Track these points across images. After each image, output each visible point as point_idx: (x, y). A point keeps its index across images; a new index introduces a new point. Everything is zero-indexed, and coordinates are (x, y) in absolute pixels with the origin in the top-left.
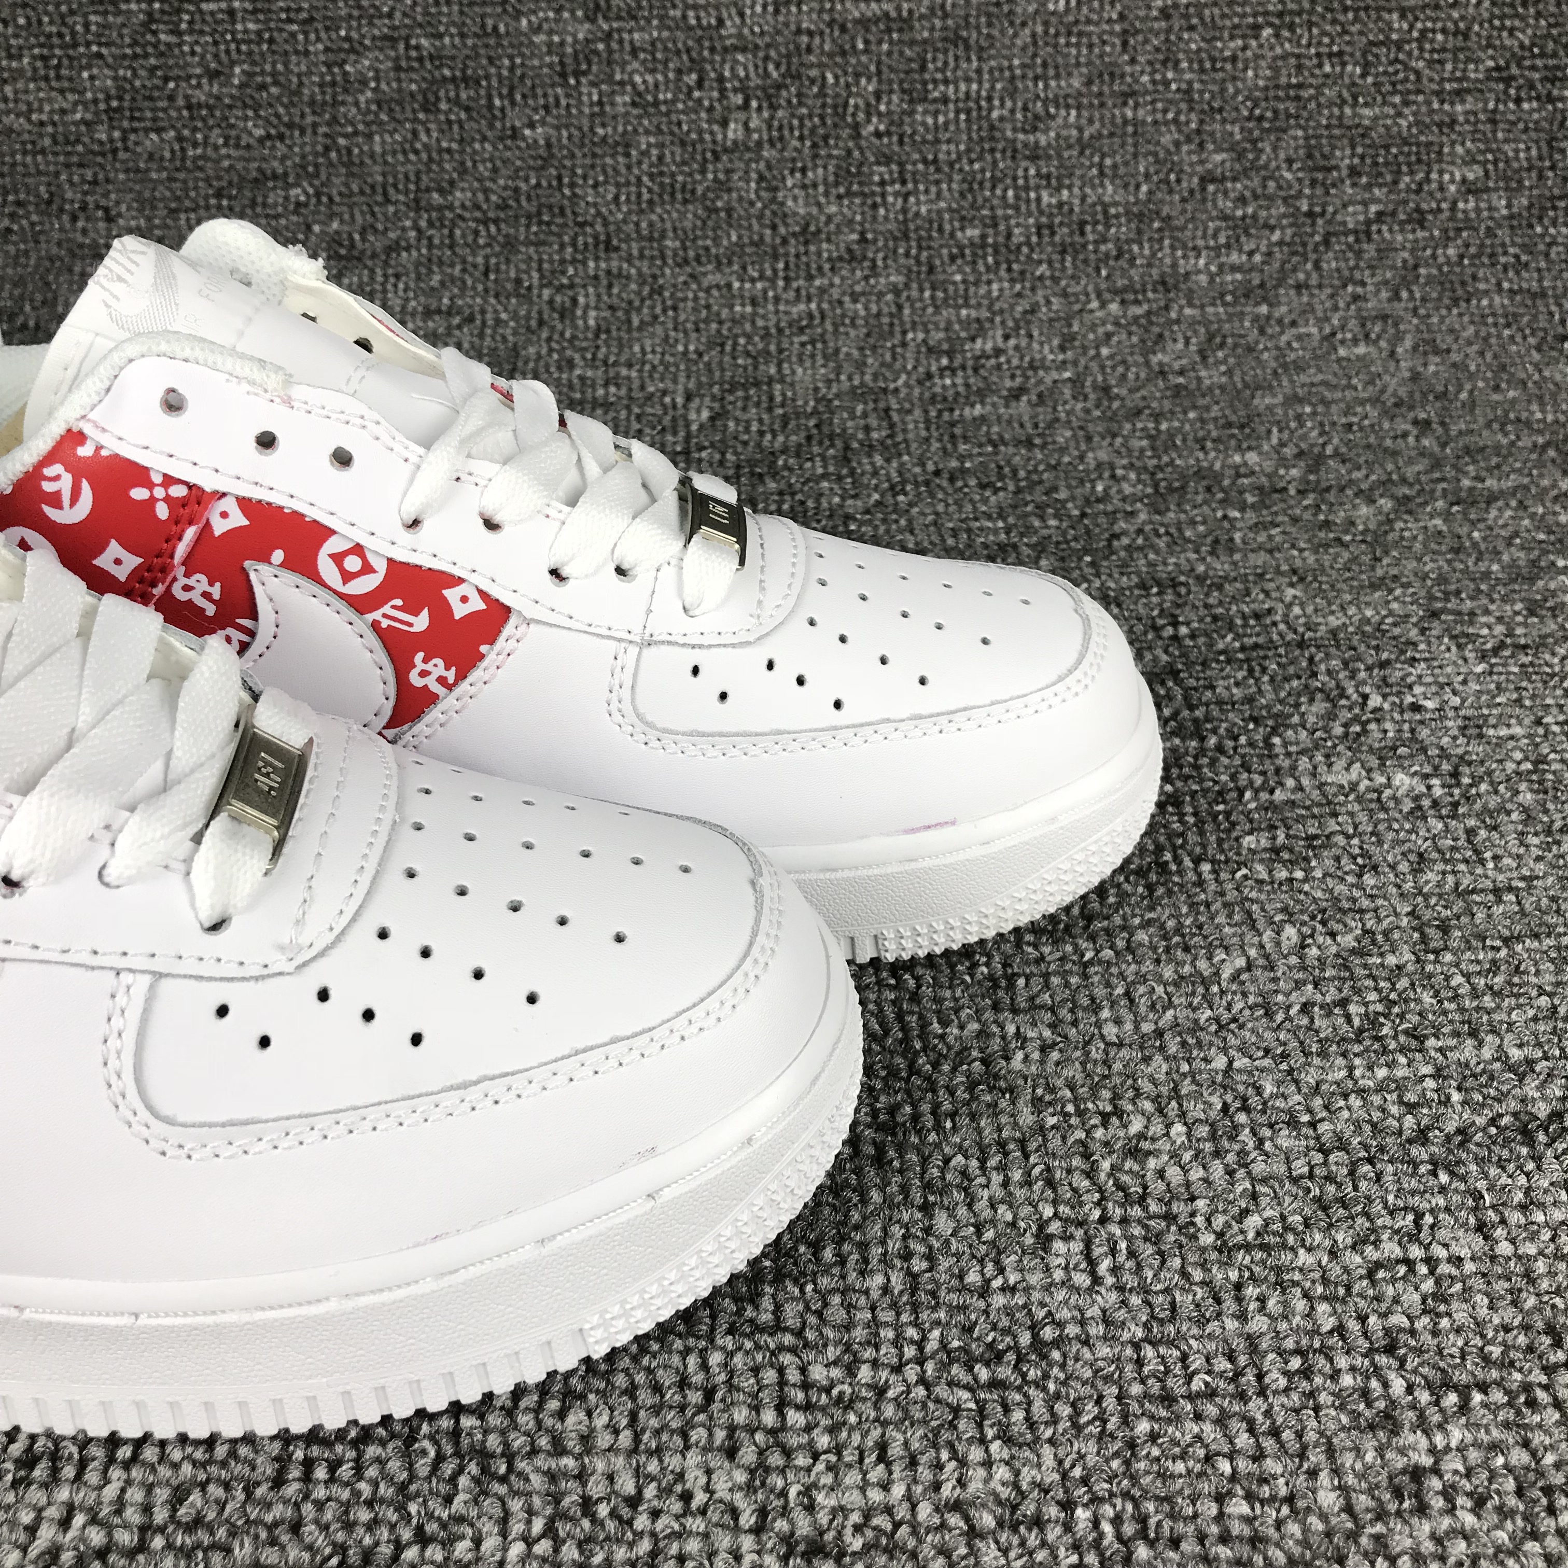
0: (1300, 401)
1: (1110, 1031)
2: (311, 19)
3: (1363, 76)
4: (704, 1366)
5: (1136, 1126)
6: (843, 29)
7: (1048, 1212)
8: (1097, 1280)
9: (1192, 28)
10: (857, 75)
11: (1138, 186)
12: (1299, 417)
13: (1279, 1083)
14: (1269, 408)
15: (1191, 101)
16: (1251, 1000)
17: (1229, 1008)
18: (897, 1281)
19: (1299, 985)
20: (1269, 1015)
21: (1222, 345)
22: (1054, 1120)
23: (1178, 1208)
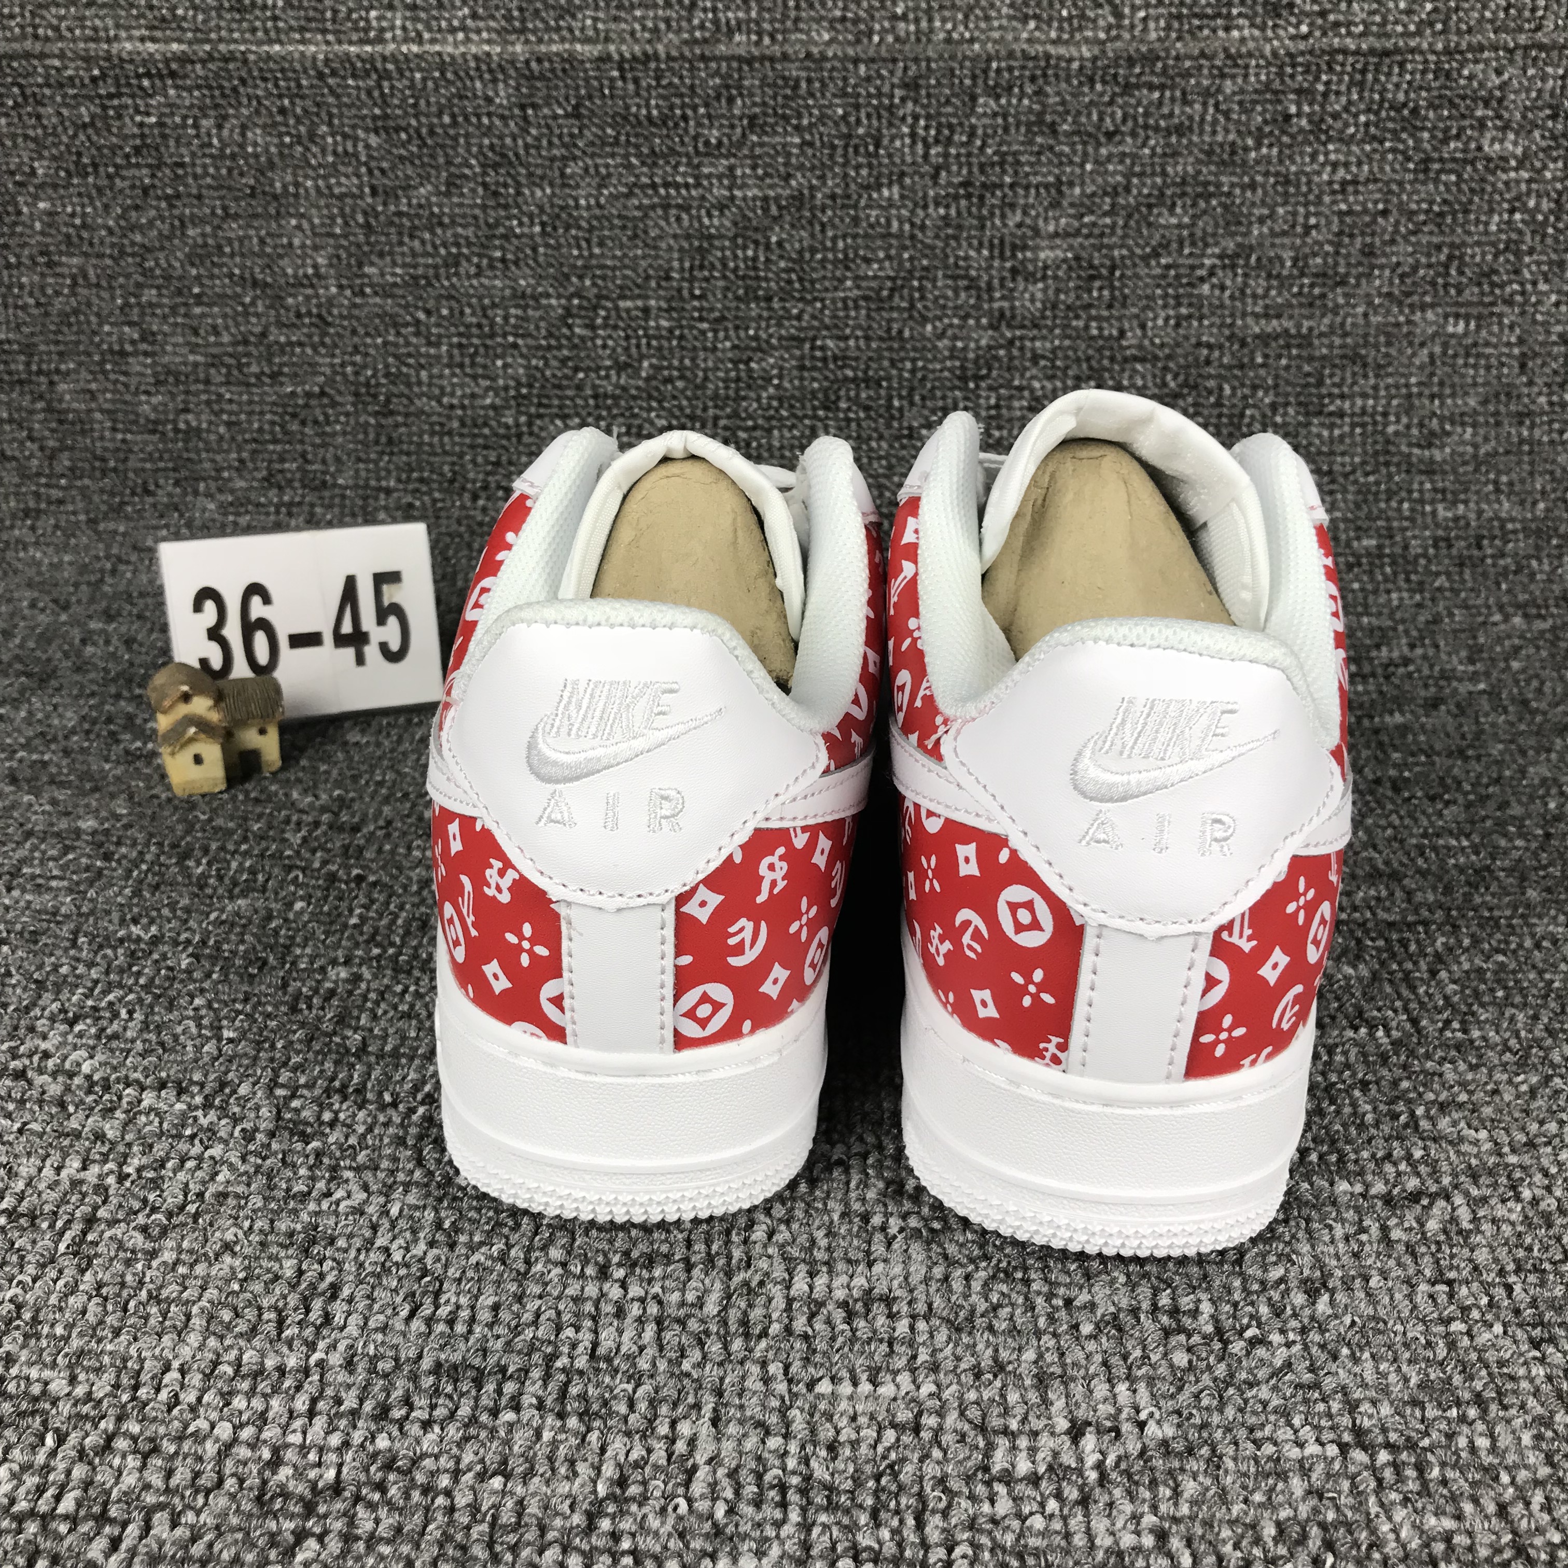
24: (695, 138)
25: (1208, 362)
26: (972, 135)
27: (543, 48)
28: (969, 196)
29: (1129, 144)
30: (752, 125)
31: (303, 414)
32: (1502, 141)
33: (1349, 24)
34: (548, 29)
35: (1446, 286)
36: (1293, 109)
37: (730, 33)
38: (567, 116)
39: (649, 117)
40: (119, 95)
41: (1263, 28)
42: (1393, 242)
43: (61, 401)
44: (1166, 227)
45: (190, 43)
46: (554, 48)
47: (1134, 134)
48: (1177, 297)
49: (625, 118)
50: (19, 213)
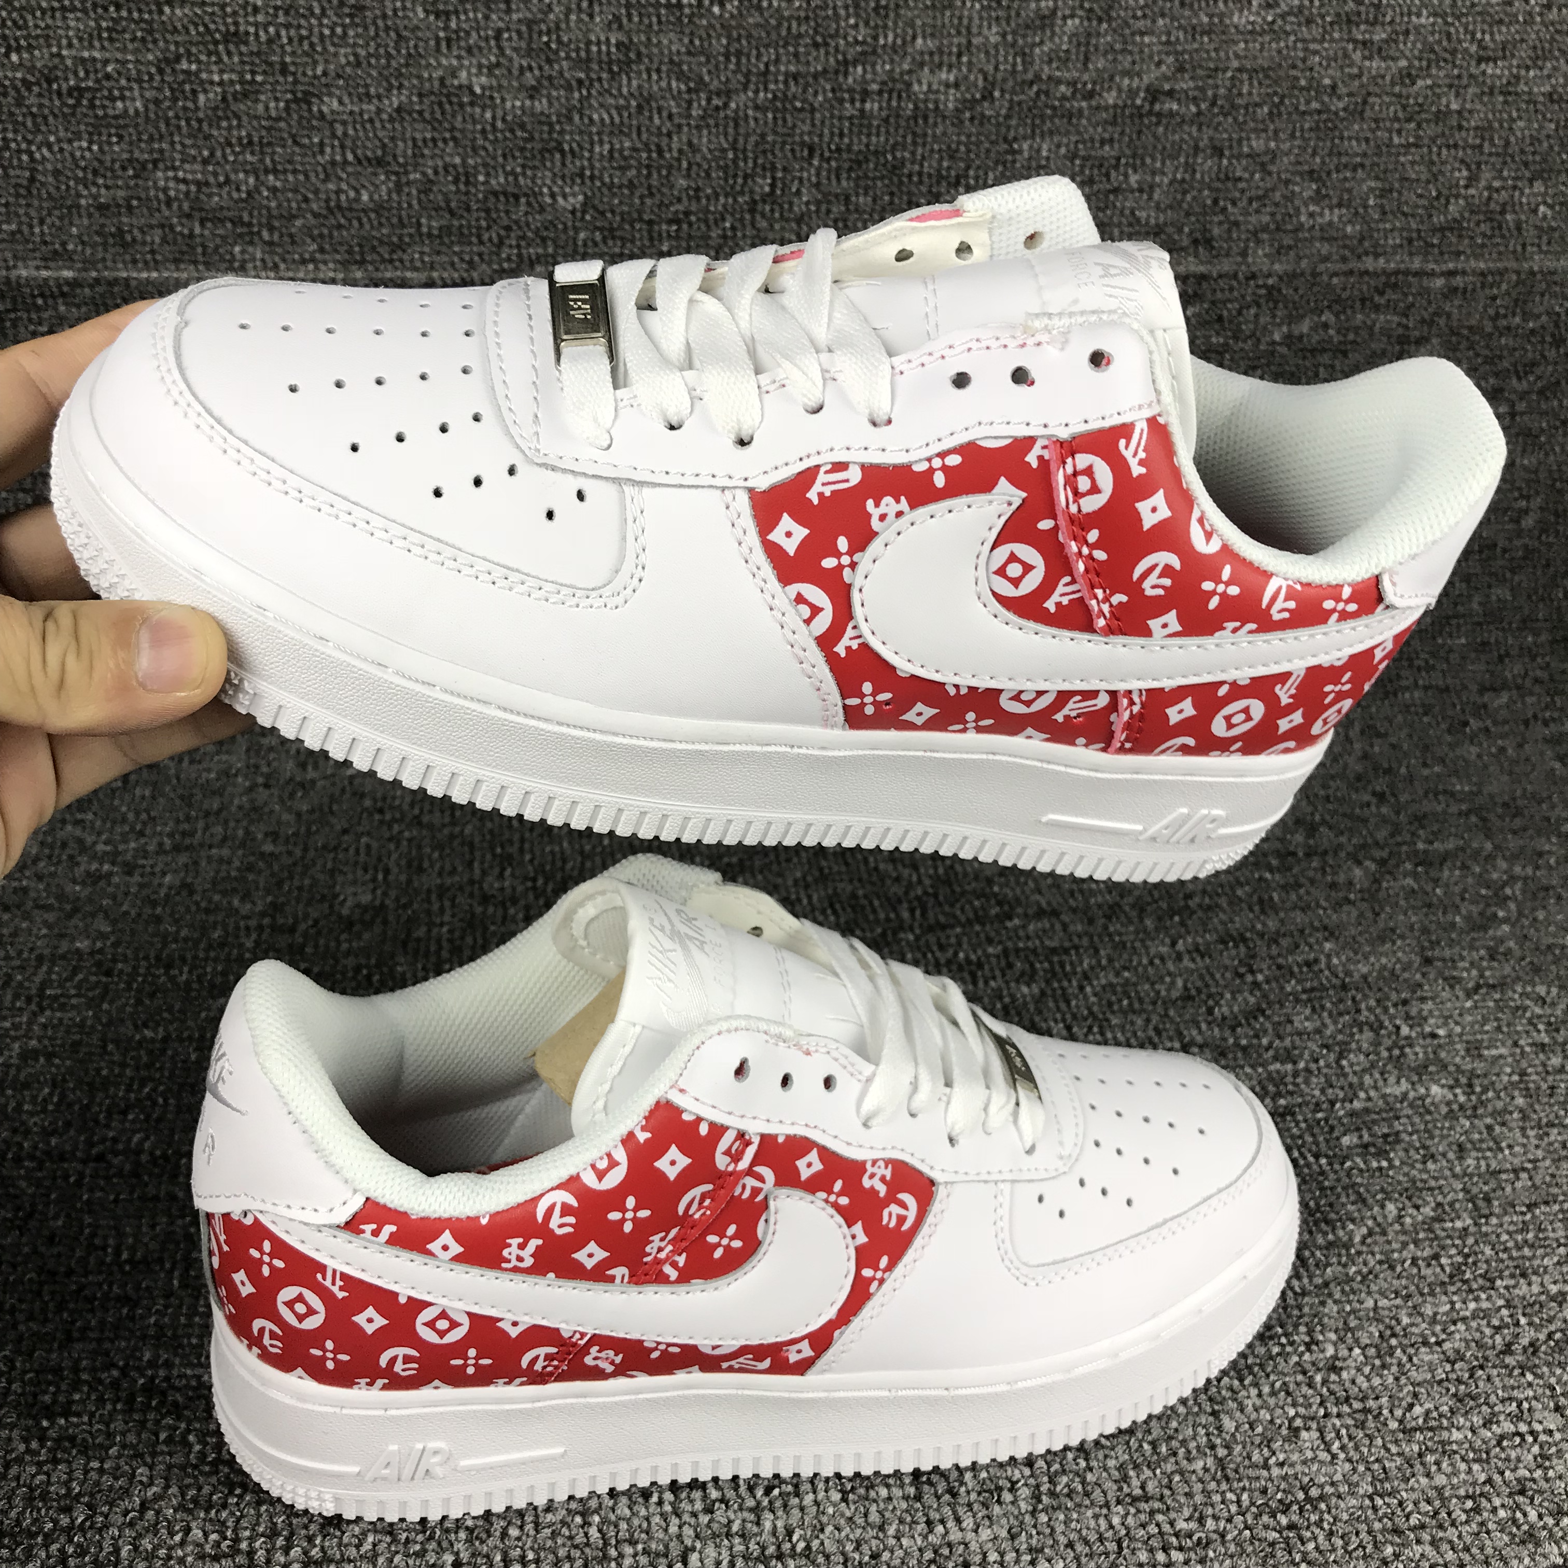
4: (1111, 1527)
5: (1330, 1351)
7: (1292, 1412)
8: (1334, 1456)
13: (1410, 1315)
16: (1378, 1257)
17: (1365, 1263)
18: (1210, 1462)
19: (1405, 1245)
20: (1392, 1268)
22: (1276, 1350)
23: (1371, 1403)
34: (383, 261)
40: (15, 310)
45: (79, 270)
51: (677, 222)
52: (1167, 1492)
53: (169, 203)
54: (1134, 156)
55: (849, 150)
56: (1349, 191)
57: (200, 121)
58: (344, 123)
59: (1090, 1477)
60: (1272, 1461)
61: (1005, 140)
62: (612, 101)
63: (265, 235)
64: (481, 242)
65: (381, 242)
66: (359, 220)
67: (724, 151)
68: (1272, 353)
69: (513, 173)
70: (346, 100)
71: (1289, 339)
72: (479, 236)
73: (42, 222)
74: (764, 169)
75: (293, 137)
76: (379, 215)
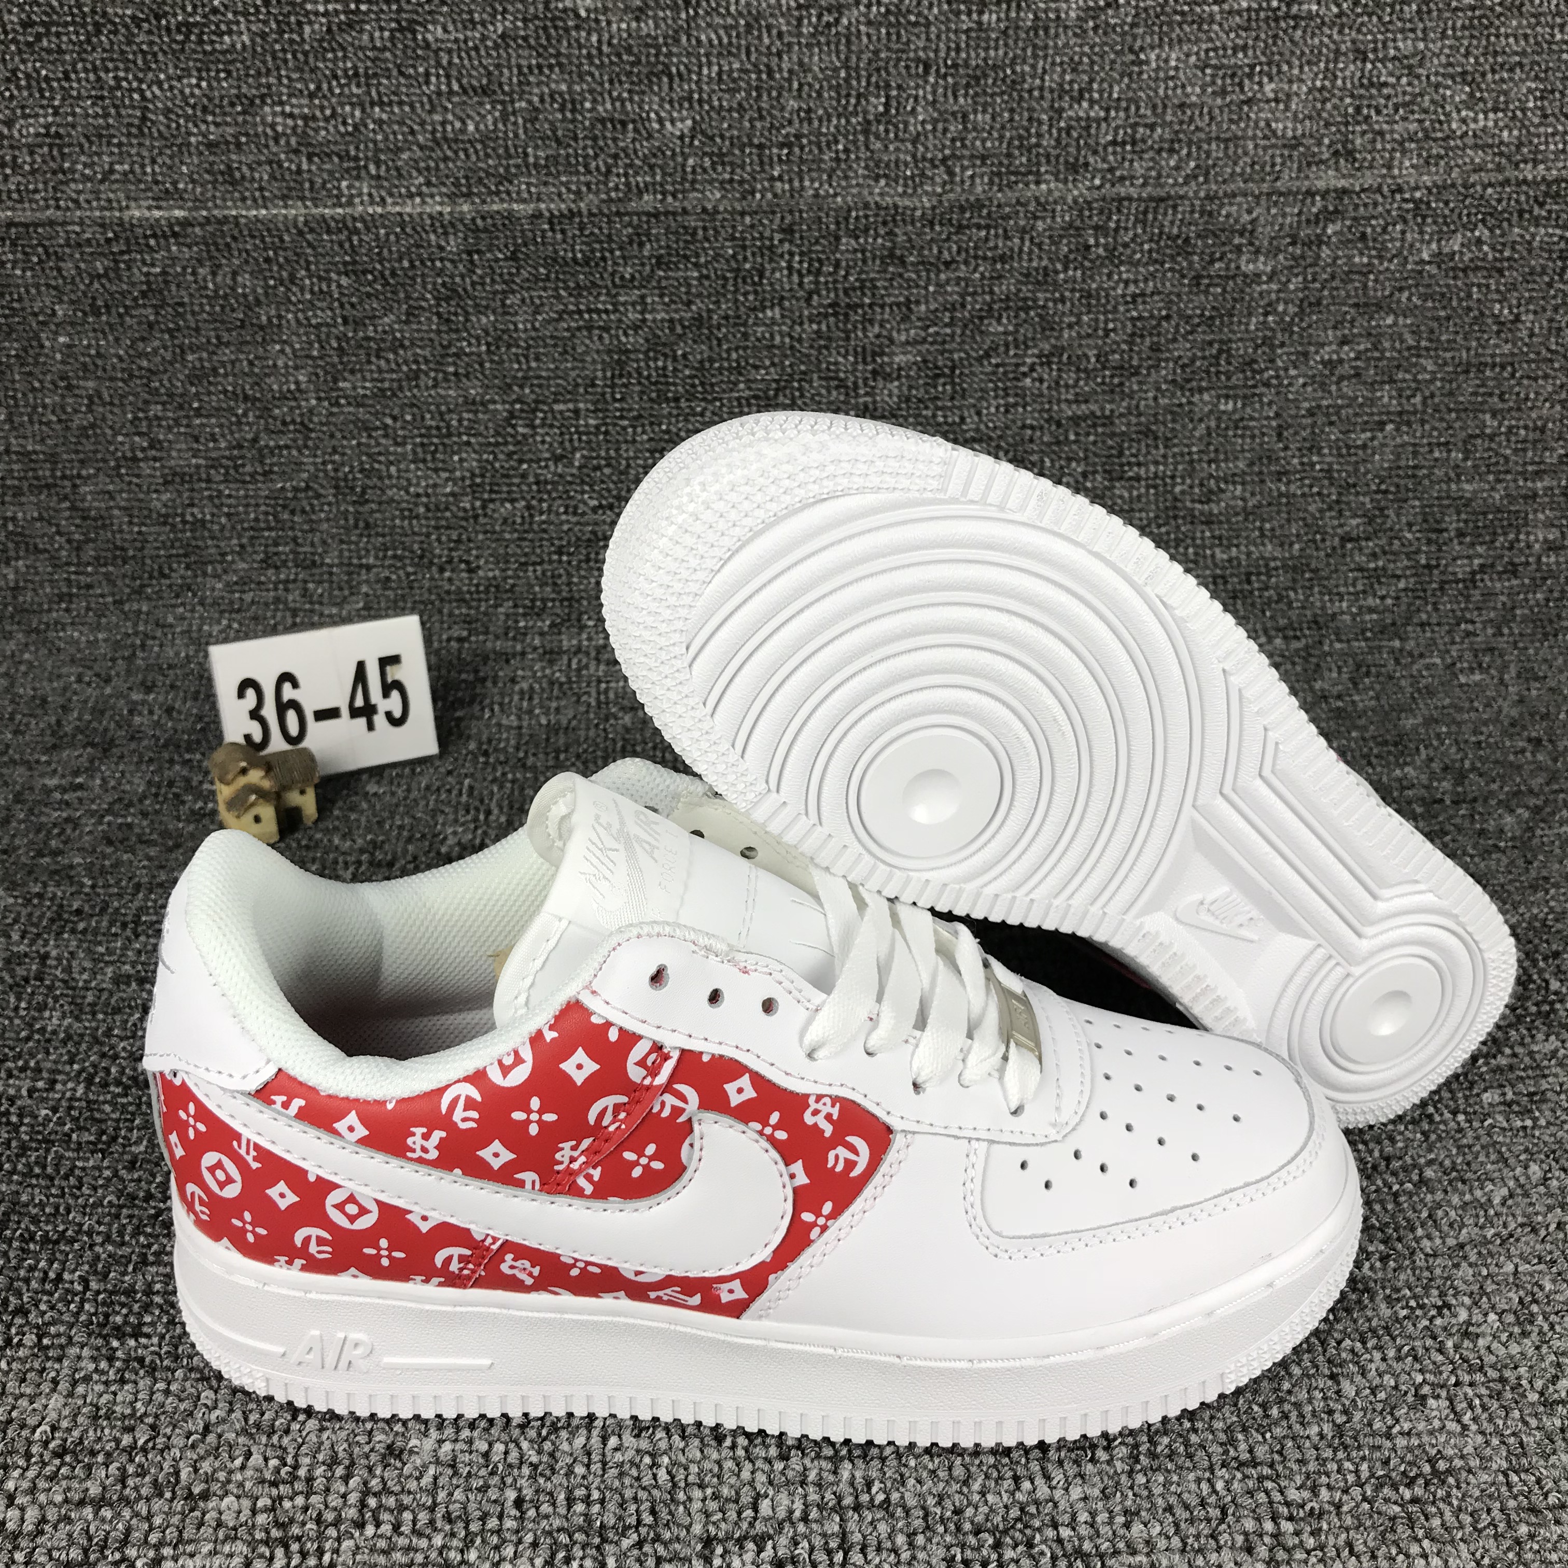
0: (1437, 721)
1: (1426, 1243)
2: (640, 416)
3: (1466, 459)
4: (1215, 1491)
5: (1463, 1315)
6: (1059, 424)
7: (1419, 1379)
8: (1465, 1428)
9: (1331, 423)
10: (1069, 460)
11: (1291, 544)
12: (1438, 736)
13: (1554, 1281)
14: (1415, 728)
15: (1331, 478)
16: (1520, 1220)
17: (1505, 1225)
18: (1327, 1428)
19: (1550, 1208)
20: (1534, 1231)
21: (1368, 674)
22: (1404, 1312)
23: (1507, 1373)
24: (613, 274)
25: (1031, 440)
26: (837, 265)
27: (486, 208)
28: (836, 314)
29: (963, 272)
30: (659, 264)
31: (293, 504)
32: (1255, 261)
33: (1133, 177)
34: (490, 193)
35: (1218, 373)
36: (1092, 241)
37: (640, 193)
38: (506, 259)
39: (574, 259)
40: (129, 252)
41: (1065, 181)
42: (1175, 340)
43: (83, 500)
44: (996, 334)
45: (190, 210)
46: (495, 207)
47: (966, 263)
48: (1005, 389)
49: (555, 260)
50: (42, 346)
51: (789, 145)
52: (1277, 1457)
53: (276, 140)
54: (1269, 64)
55: (966, 65)
56: (1506, 93)
57: (306, 54)
58: (450, 52)
59: (1194, 1438)
60: (1395, 1430)
61: (1131, 50)
62: (718, 20)
63: (372, 169)
64: (589, 172)
65: (488, 174)
66: (465, 151)
67: (836, 70)
68: (1420, 272)
69: (619, 98)
70: (451, 28)
71: (1438, 258)
72: (586, 166)
73: (154, 162)
74: (878, 87)
75: (398, 67)
76: (485, 147)
